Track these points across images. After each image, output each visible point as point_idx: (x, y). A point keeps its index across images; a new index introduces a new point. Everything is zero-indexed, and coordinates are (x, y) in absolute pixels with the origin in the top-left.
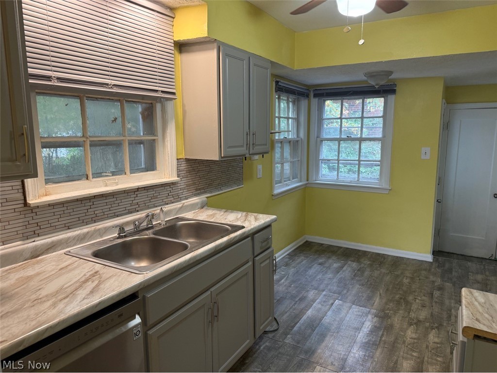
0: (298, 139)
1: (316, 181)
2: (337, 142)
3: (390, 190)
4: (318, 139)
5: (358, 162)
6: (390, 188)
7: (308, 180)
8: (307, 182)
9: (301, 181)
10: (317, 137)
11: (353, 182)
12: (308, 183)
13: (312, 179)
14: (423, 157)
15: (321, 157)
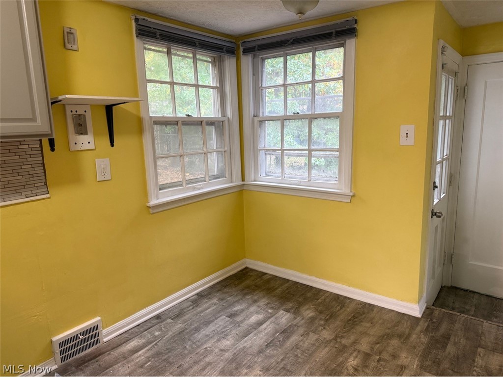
0: (223, 119)
1: (255, 181)
2: (279, 122)
3: (352, 196)
4: (256, 119)
5: (307, 152)
6: (351, 194)
7: (243, 180)
8: (242, 183)
9: (232, 182)
10: (254, 116)
11: (302, 184)
12: (244, 184)
13: (250, 179)
14: (403, 141)
15: (260, 146)
